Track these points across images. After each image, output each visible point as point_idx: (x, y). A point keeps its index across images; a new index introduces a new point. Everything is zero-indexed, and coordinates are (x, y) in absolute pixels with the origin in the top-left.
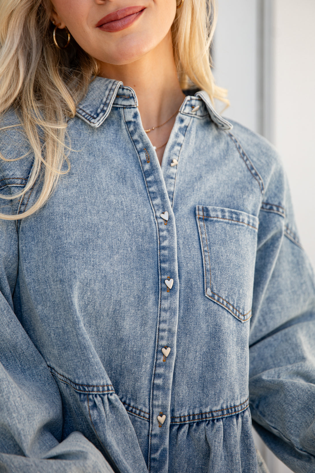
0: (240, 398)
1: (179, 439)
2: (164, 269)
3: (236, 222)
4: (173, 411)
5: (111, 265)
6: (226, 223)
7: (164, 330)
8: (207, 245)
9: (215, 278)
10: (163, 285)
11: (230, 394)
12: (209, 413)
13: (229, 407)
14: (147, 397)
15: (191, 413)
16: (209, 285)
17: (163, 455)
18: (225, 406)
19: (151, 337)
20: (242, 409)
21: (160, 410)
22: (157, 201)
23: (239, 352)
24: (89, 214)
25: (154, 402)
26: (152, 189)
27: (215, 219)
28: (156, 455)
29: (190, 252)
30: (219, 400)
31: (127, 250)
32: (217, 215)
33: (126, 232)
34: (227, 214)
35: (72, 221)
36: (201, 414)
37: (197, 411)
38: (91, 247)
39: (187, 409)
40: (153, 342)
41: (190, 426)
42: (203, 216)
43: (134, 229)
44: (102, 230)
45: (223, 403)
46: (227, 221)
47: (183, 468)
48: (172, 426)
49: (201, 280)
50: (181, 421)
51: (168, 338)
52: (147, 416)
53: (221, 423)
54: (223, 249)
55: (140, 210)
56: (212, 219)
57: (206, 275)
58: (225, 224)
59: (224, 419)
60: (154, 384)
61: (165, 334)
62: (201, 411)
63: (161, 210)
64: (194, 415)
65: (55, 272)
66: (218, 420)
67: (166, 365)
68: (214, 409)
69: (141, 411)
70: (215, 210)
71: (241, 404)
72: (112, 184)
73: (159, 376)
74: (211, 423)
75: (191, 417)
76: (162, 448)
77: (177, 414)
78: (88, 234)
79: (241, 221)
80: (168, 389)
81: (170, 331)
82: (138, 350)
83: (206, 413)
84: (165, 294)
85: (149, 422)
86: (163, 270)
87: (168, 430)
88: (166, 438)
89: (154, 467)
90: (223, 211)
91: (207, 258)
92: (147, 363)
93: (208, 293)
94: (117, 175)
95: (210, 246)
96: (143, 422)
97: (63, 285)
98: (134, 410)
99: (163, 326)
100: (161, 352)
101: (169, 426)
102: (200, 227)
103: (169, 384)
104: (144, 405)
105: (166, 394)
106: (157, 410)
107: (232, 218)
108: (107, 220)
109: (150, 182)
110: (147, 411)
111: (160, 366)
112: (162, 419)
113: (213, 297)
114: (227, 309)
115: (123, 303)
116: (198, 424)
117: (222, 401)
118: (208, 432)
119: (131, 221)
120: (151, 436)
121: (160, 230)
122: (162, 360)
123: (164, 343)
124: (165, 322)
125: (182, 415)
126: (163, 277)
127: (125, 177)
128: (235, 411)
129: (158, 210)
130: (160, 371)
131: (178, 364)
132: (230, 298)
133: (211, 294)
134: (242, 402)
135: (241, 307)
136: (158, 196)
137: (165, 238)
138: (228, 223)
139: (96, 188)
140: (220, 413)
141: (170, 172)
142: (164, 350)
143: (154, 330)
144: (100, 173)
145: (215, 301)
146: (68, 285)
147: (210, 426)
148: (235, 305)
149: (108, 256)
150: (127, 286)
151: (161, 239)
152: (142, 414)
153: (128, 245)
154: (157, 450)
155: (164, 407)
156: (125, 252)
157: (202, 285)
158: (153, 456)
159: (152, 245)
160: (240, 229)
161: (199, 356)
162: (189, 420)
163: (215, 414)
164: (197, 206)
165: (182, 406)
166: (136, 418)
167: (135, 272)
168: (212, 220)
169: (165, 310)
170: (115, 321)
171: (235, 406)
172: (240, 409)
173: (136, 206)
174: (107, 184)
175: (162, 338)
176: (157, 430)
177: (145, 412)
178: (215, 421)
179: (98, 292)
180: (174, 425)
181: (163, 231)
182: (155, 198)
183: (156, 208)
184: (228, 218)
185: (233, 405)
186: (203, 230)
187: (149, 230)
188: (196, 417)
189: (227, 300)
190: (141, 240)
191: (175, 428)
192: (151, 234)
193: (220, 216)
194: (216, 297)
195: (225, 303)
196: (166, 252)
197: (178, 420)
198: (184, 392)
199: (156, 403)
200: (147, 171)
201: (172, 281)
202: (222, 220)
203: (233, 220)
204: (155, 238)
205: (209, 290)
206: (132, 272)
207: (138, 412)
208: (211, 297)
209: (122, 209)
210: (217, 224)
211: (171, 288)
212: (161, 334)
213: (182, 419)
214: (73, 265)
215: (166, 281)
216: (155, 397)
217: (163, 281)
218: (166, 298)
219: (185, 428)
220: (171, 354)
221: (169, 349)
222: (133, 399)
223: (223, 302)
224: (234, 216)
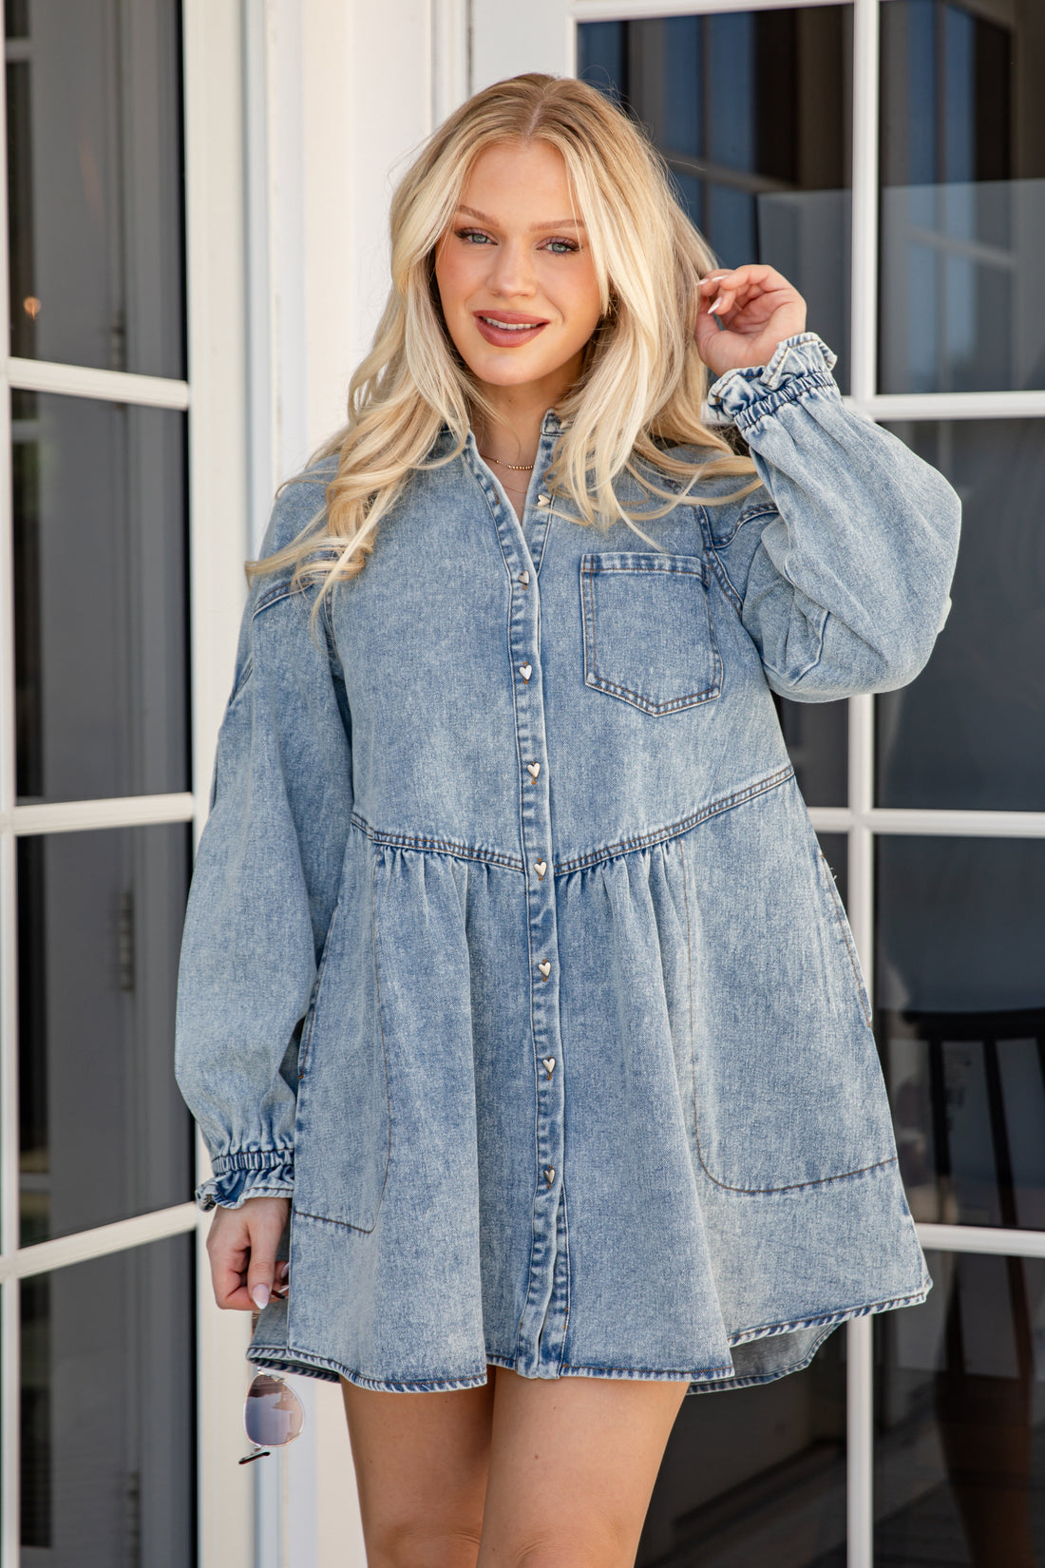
0: (648, 827)
1: (569, 895)
2: (517, 653)
3: (647, 571)
4: (557, 857)
5: (437, 654)
6: (628, 574)
7: (526, 739)
8: (592, 611)
9: (601, 657)
10: (518, 675)
11: (631, 820)
12: (604, 850)
13: (631, 839)
14: (517, 838)
15: (583, 856)
16: (592, 668)
17: (547, 919)
18: (625, 839)
19: (509, 751)
20: (650, 842)
21: (537, 855)
22: (513, 558)
23: (648, 760)
24: (409, 590)
25: (527, 844)
26: (505, 542)
27: (609, 572)
28: (537, 920)
29: (564, 624)
30: (616, 830)
31: (462, 632)
32: (613, 565)
33: (460, 607)
34: (630, 562)
35: (387, 604)
36: (595, 854)
37: (589, 852)
38: (409, 635)
39: (577, 850)
40: (514, 757)
41: (584, 875)
42: (592, 569)
43: (474, 601)
44: (425, 609)
45: (622, 834)
46: (630, 571)
47: (579, 937)
48: (557, 879)
49: (580, 662)
50: (569, 868)
51: (534, 749)
52: (520, 865)
53: (623, 861)
54: (618, 613)
55: (488, 575)
56: (605, 572)
57: (587, 654)
58: (627, 577)
59: (626, 856)
60: (523, 818)
61: (528, 744)
62: (594, 849)
63: (519, 571)
64: (586, 857)
65: (368, 677)
66: (617, 858)
67: (536, 789)
68: (610, 844)
69: (510, 859)
70: (611, 558)
71: (649, 835)
72: (448, 545)
73: (528, 805)
74: (608, 863)
75: (583, 861)
76: (545, 910)
77: (563, 860)
78: (406, 618)
79: (656, 567)
80: (545, 824)
81: (535, 739)
82: (493, 770)
83: (600, 851)
84: (521, 687)
85: (524, 873)
86: (515, 655)
87: (552, 883)
88: (549, 895)
89: (536, 937)
90: (623, 558)
91: (591, 630)
92: (510, 788)
93: (589, 680)
94: (456, 529)
95: (596, 612)
96: (515, 873)
97: (377, 694)
98: (501, 859)
99: (523, 733)
100: (527, 770)
101: (552, 877)
102: (584, 587)
103: (545, 816)
104: (514, 850)
105: (542, 831)
106: (532, 856)
107: (639, 566)
108: (435, 594)
109: (502, 532)
110: (519, 858)
111: (528, 790)
112: (542, 868)
113: (598, 684)
114: (623, 699)
115: (460, 705)
116: (594, 869)
117: (620, 832)
118: (606, 878)
119: (472, 591)
120: (529, 894)
121: (514, 598)
122: (530, 783)
123: (528, 757)
124: (525, 726)
125: (570, 860)
126: (516, 664)
127: (467, 531)
128: (640, 844)
129: (515, 570)
130: (530, 798)
131: (556, 788)
132: (628, 682)
133: (594, 681)
134: (651, 832)
135: (652, 694)
136: (514, 550)
137: (519, 608)
138: (633, 575)
139: (424, 553)
140: (619, 848)
141: (537, 515)
142: (530, 766)
143: (513, 740)
144: (431, 532)
145: (602, 690)
146: (383, 693)
147: (607, 868)
148: (640, 692)
149: (432, 643)
150: (462, 679)
151: (514, 610)
152: (513, 863)
153: (463, 624)
154: (538, 913)
155: (542, 850)
156: (458, 634)
157: (581, 669)
158: (533, 922)
159: (500, 621)
160: (654, 580)
161: (586, 772)
162: (581, 866)
163: (612, 851)
164: (583, 556)
165: (570, 847)
166: (506, 871)
167: (472, 660)
168: (606, 574)
169: (523, 710)
170: (454, 733)
171: (639, 838)
172: (647, 841)
173: (483, 570)
174: (440, 546)
175: (525, 751)
176: (536, 885)
177: (516, 860)
178: (614, 860)
179: (422, 694)
180: (561, 877)
181: (517, 598)
182: (510, 554)
183: (512, 568)
184: (631, 567)
185: (636, 837)
186: (589, 590)
187: (497, 600)
188: (590, 860)
189: (623, 685)
190: (483, 615)
191: (564, 880)
192: (501, 605)
193: (618, 566)
194: (603, 684)
195: (619, 691)
196: (519, 628)
197: (565, 868)
198: (570, 826)
199: (529, 844)
200: (498, 517)
201: (529, 668)
202: (621, 571)
203: (641, 569)
204: (506, 610)
205: (591, 675)
206: (468, 661)
207: (506, 861)
208: (595, 685)
209: (461, 576)
210: (612, 579)
211: (528, 678)
212: (524, 744)
213: (571, 865)
214: (386, 666)
215: (522, 669)
216: (526, 836)
217: (516, 670)
218: (522, 693)
219: (577, 878)
220: (542, 772)
221: (537, 766)
222: (498, 844)
223: (615, 690)
224: (643, 562)
